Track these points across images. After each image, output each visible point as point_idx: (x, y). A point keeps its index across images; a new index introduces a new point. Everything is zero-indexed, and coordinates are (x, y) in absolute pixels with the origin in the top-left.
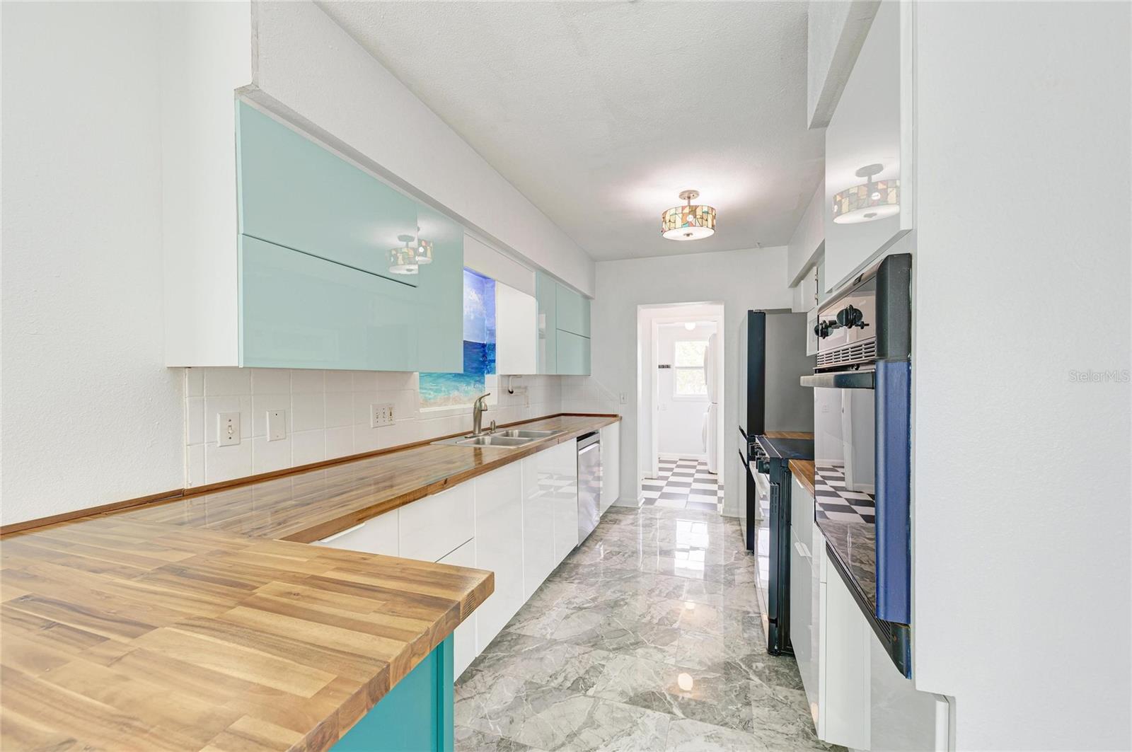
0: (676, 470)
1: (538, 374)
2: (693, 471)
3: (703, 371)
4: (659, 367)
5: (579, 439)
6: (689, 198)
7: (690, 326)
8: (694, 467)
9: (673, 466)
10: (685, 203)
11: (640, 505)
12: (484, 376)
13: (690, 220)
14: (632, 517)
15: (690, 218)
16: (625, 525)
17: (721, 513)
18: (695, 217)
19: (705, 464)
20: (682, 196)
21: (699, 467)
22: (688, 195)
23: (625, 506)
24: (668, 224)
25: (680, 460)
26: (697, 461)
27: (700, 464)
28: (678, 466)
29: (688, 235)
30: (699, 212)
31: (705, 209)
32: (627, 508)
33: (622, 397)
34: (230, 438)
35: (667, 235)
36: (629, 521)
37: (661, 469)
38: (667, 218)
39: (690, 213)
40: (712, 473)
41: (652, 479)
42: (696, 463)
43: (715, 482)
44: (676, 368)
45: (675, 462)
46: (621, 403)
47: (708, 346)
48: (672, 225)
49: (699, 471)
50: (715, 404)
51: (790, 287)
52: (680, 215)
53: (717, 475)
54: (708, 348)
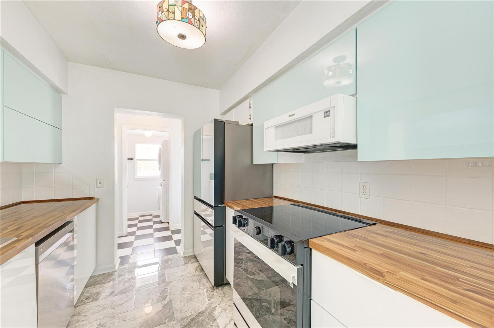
0: (140, 225)
2: (151, 223)
3: (157, 162)
4: (128, 159)
5: (37, 244)
8: (151, 220)
9: (136, 222)
11: (117, 268)
13: (190, 17)
14: (110, 284)
15: (190, 15)
16: (104, 298)
17: (182, 255)
18: (194, 17)
19: (158, 216)
21: (154, 220)
23: (102, 273)
25: (140, 216)
26: (151, 215)
27: (154, 217)
28: (140, 222)
29: (182, 37)
30: (197, 14)
31: (202, 15)
32: (104, 274)
33: (99, 181)
36: (108, 291)
37: (129, 226)
38: (165, 7)
39: (189, 10)
40: (164, 223)
41: (122, 237)
42: (151, 217)
43: (167, 229)
44: (137, 160)
45: (137, 219)
46: (97, 187)
47: (161, 147)
48: (171, 15)
49: (155, 223)
50: (166, 180)
51: (221, 114)
52: (180, 8)
53: (168, 223)
54: (161, 148)
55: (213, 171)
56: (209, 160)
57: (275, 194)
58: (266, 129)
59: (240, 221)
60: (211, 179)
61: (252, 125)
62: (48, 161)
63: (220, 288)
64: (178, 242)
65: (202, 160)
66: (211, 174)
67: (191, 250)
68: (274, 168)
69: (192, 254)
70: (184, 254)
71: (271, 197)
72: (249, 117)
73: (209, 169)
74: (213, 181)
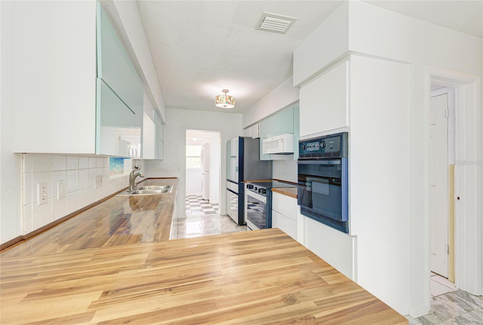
1: (155, 159)
2: (197, 200)
6: (226, 92)
7: (195, 139)
8: (196, 198)
10: (224, 94)
11: (187, 216)
12: (123, 160)
13: (229, 101)
15: (229, 100)
17: (220, 214)
18: (230, 100)
19: (201, 197)
20: (223, 91)
22: (226, 91)
24: (220, 101)
25: (188, 196)
26: (195, 196)
27: (198, 197)
29: (225, 106)
30: (232, 99)
31: (233, 98)
32: (181, 218)
34: (44, 199)
35: (218, 105)
38: (219, 98)
39: (229, 98)
40: (205, 200)
43: (208, 203)
44: (187, 157)
46: (178, 172)
48: (222, 102)
49: (199, 200)
50: (207, 172)
51: (243, 129)
52: (225, 99)
53: (208, 200)
54: (204, 149)
55: (238, 166)
56: (235, 157)
57: (273, 178)
58: (264, 143)
59: (249, 186)
60: (237, 171)
61: (259, 138)
62: (153, 158)
63: (241, 226)
64: (216, 209)
65: (232, 157)
66: (237, 167)
67: (225, 212)
68: (273, 163)
69: (226, 214)
70: (221, 213)
71: (271, 179)
72: (258, 134)
73: (235, 163)
74: (238, 172)
